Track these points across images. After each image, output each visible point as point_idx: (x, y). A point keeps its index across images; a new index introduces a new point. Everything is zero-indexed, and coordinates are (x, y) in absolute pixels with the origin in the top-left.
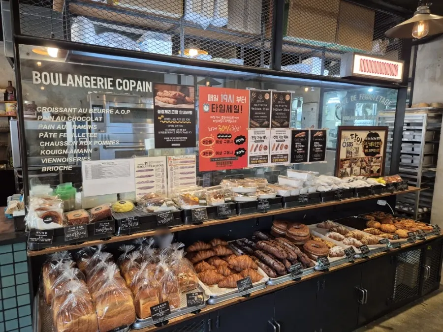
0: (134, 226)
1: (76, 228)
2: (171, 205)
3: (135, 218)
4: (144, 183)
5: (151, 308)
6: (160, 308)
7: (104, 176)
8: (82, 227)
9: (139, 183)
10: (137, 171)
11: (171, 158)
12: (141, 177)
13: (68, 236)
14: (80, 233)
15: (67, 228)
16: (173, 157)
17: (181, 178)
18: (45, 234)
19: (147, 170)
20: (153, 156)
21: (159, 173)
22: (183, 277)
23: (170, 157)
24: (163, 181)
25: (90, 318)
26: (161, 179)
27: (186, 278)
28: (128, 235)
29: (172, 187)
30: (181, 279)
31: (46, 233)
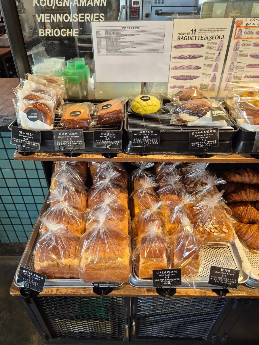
0: (152, 145)
1: (68, 135)
2: (220, 118)
3: (155, 132)
4: (183, 69)
5: (154, 272)
6: (167, 274)
7: (122, 50)
8: (76, 134)
9: (176, 68)
10: (176, 47)
11: (242, 22)
12: (181, 58)
13: (59, 143)
14: (74, 142)
15: (58, 132)
16: (245, 21)
17: (250, 66)
18: (29, 136)
19: (192, 46)
20: (209, 16)
21: (212, 52)
22: (213, 230)
23: (240, 19)
24: (216, 68)
25: (71, 263)
26: (214, 64)
27: (215, 234)
28: (142, 155)
29: (229, 80)
30: (209, 234)
31: (31, 135)
